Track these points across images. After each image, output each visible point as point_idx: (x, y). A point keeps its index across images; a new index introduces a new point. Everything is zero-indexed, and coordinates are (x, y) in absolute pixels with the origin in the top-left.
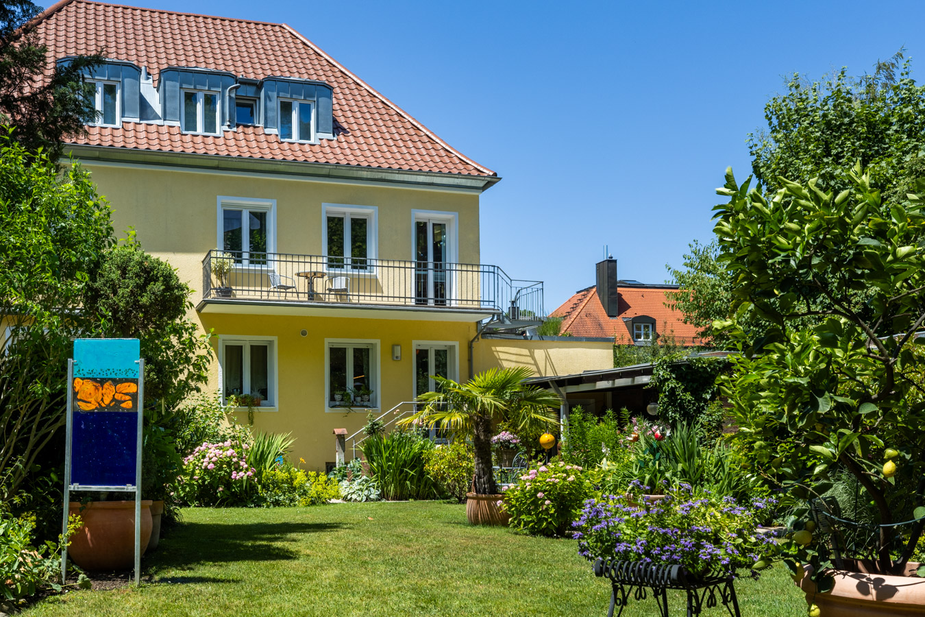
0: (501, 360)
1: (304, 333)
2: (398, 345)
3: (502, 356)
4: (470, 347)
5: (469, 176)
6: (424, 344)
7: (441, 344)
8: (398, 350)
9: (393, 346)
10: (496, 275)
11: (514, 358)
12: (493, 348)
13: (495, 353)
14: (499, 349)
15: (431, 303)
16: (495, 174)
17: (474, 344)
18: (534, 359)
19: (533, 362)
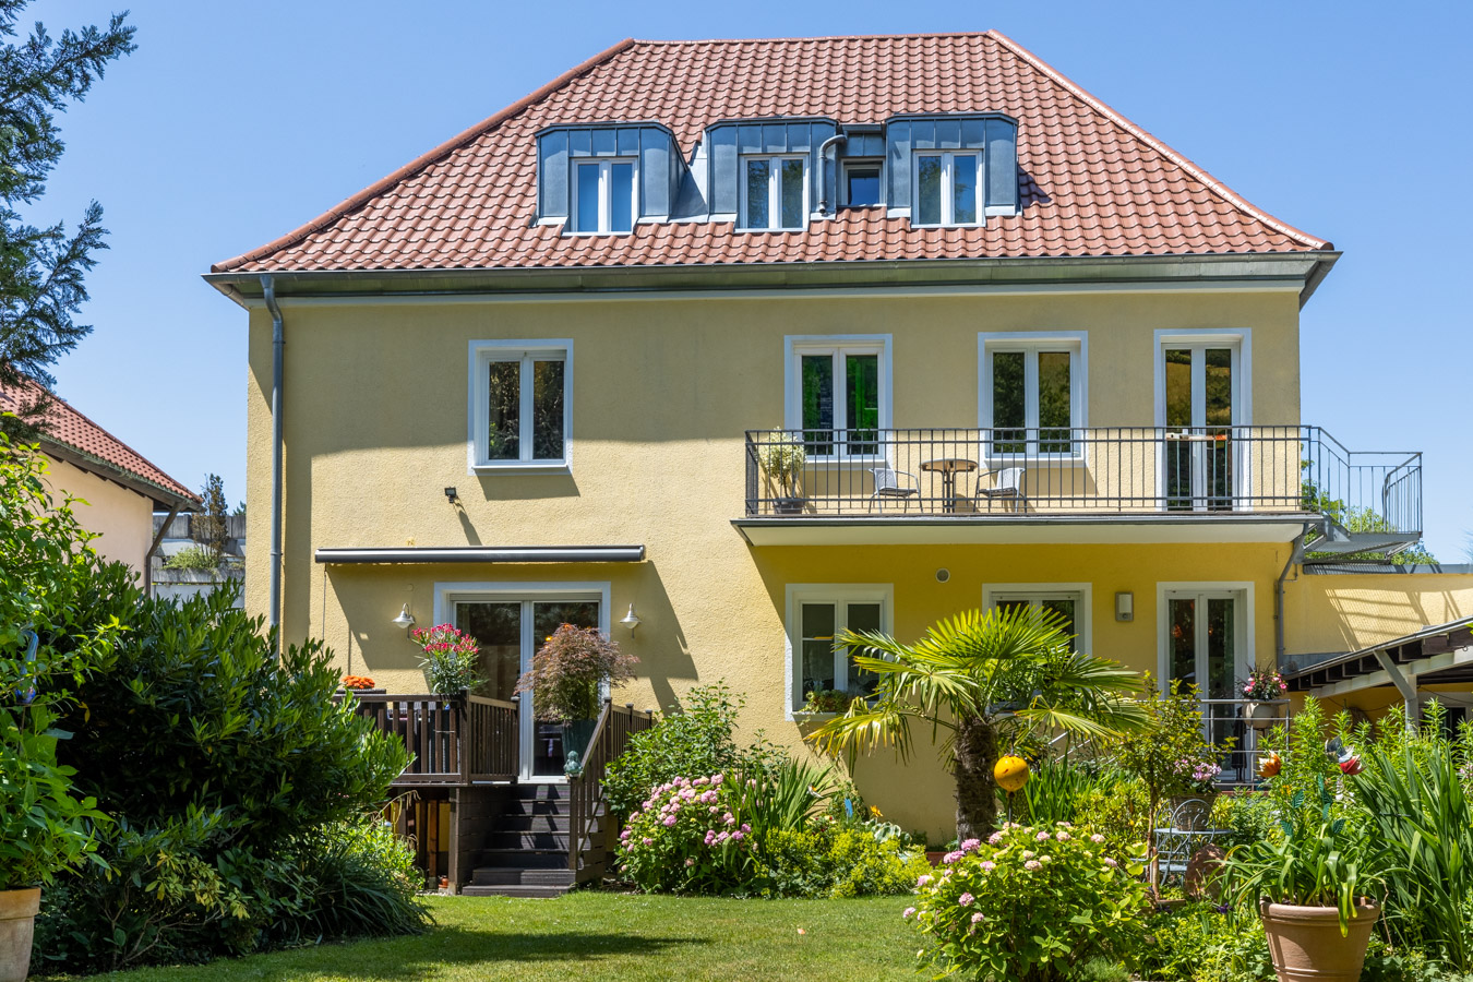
0: (1345, 614)
1: (942, 576)
2: (1128, 593)
3: (1347, 606)
4: (1278, 591)
5: (1273, 255)
6: (1184, 588)
7: (1219, 588)
8: (1126, 604)
9: (1117, 594)
10: (1314, 446)
11: (1374, 610)
12: (1329, 593)
13: (1333, 602)
14: (1339, 593)
15: (1200, 507)
16: (1329, 246)
17: (1285, 585)
18: (1419, 610)
19: (1417, 617)
